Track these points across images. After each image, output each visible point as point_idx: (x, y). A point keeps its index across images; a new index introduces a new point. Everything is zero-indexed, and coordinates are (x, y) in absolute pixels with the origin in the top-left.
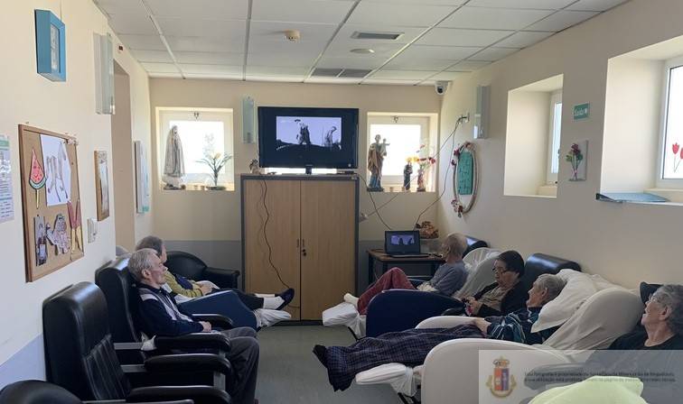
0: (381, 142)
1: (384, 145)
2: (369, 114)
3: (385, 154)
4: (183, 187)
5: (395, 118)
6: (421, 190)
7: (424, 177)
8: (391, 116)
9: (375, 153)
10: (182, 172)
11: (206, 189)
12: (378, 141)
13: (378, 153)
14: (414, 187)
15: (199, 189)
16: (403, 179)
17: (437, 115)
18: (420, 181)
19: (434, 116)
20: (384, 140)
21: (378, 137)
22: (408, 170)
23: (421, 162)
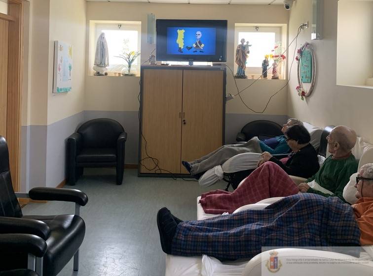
0: (245, 44)
1: (248, 46)
2: (236, 24)
3: (248, 52)
4: (106, 74)
5: (257, 28)
6: (275, 78)
7: (277, 69)
8: (254, 27)
9: (240, 52)
10: (106, 64)
11: (122, 75)
12: (243, 44)
13: (243, 52)
14: (270, 75)
15: (117, 75)
16: (262, 70)
17: (286, 25)
18: (274, 71)
19: (285, 26)
20: (248, 42)
21: (243, 41)
22: (265, 64)
23: (275, 58)
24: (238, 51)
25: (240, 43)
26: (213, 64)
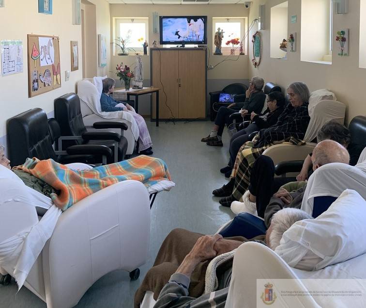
0: (220, 31)
2: (213, 18)
3: (223, 37)
5: (228, 20)
6: (242, 54)
7: (243, 48)
13: (219, 37)
19: (246, 18)
20: (222, 30)
21: (219, 29)
24: (216, 36)
25: (217, 31)
26: (199, 46)
